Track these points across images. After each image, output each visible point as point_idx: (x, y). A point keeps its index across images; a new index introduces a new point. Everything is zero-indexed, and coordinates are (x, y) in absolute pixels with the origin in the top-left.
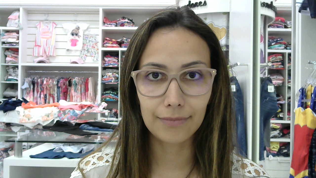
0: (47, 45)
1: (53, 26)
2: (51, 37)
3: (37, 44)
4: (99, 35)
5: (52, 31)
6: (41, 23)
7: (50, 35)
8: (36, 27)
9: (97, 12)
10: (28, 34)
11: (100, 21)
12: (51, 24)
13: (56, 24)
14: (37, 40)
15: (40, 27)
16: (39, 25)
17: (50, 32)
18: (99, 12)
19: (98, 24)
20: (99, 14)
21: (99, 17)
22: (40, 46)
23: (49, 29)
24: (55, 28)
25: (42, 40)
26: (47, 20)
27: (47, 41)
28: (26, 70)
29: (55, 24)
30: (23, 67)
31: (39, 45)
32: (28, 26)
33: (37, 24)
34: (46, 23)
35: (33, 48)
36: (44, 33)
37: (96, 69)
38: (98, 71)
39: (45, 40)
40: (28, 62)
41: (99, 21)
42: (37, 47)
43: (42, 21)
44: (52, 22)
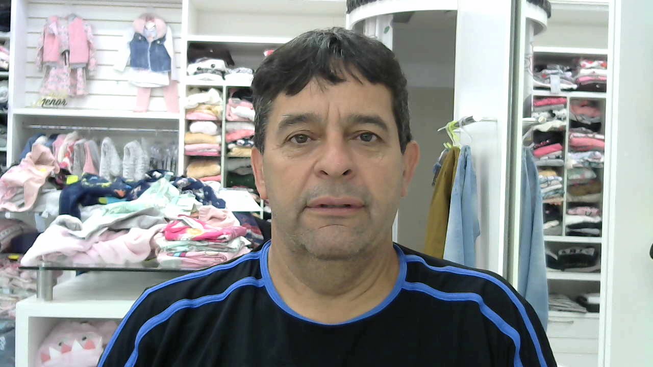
4: (180, 53)
9: (177, 4)
11: (182, 22)
18: (181, 3)
20: (181, 8)
28: (23, 123)
30: (18, 117)
32: (30, 31)
37: (174, 123)
38: (178, 129)
40: (27, 107)
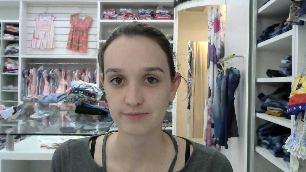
0: (45, 37)
1: (51, 19)
2: (50, 30)
3: (35, 37)
4: (96, 28)
5: (50, 24)
6: (40, 16)
7: (49, 28)
8: (36, 20)
9: (95, 5)
10: (28, 27)
12: (50, 17)
13: (55, 17)
14: (35, 33)
15: (39, 20)
16: (38, 18)
17: (48, 25)
18: (97, 5)
19: (97, 17)
20: (97, 7)
21: (97, 10)
22: (38, 39)
23: (48, 22)
24: (54, 20)
25: (41, 33)
26: (47, 13)
27: (45, 34)
28: (26, 62)
29: (53, 17)
30: (23, 59)
31: (37, 37)
33: (36, 17)
34: (46, 16)
35: (32, 41)
36: (43, 26)
39: (44, 32)
40: (28, 54)
41: (97, 14)
42: (35, 39)
43: (41, 14)
44: (50, 15)
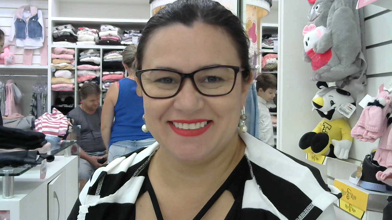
38: (47, 75)
41: (48, 9)
